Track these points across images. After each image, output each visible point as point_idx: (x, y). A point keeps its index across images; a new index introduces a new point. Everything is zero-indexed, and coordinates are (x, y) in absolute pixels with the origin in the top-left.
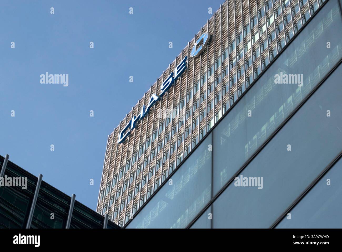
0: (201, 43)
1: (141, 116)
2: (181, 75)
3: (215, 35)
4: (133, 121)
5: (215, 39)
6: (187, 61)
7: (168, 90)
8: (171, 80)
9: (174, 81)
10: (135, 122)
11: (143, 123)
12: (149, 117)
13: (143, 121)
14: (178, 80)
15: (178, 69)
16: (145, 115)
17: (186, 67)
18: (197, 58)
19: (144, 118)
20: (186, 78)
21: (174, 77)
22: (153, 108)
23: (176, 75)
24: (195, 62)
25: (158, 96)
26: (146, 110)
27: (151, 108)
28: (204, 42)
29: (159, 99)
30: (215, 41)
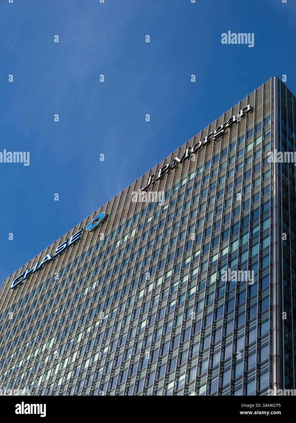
0: (97, 220)
1: (34, 270)
2: (74, 243)
3: (110, 216)
4: (27, 273)
5: (109, 219)
6: (82, 232)
7: (61, 254)
8: (65, 245)
9: (68, 247)
10: (27, 274)
11: (33, 276)
12: (40, 272)
13: (34, 274)
14: (71, 247)
15: (73, 238)
16: (37, 270)
17: (80, 238)
18: (90, 231)
19: (36, 273)
20: (77, 246)
21: (68, 243)
22: (45, 265)
23: (70, 243)
24: (88, 235)
25: (51, 257)
26: (39, 267)
27: (44, 265)
28: (100, 220)
29: (51, 260)
30: (109, 221)
